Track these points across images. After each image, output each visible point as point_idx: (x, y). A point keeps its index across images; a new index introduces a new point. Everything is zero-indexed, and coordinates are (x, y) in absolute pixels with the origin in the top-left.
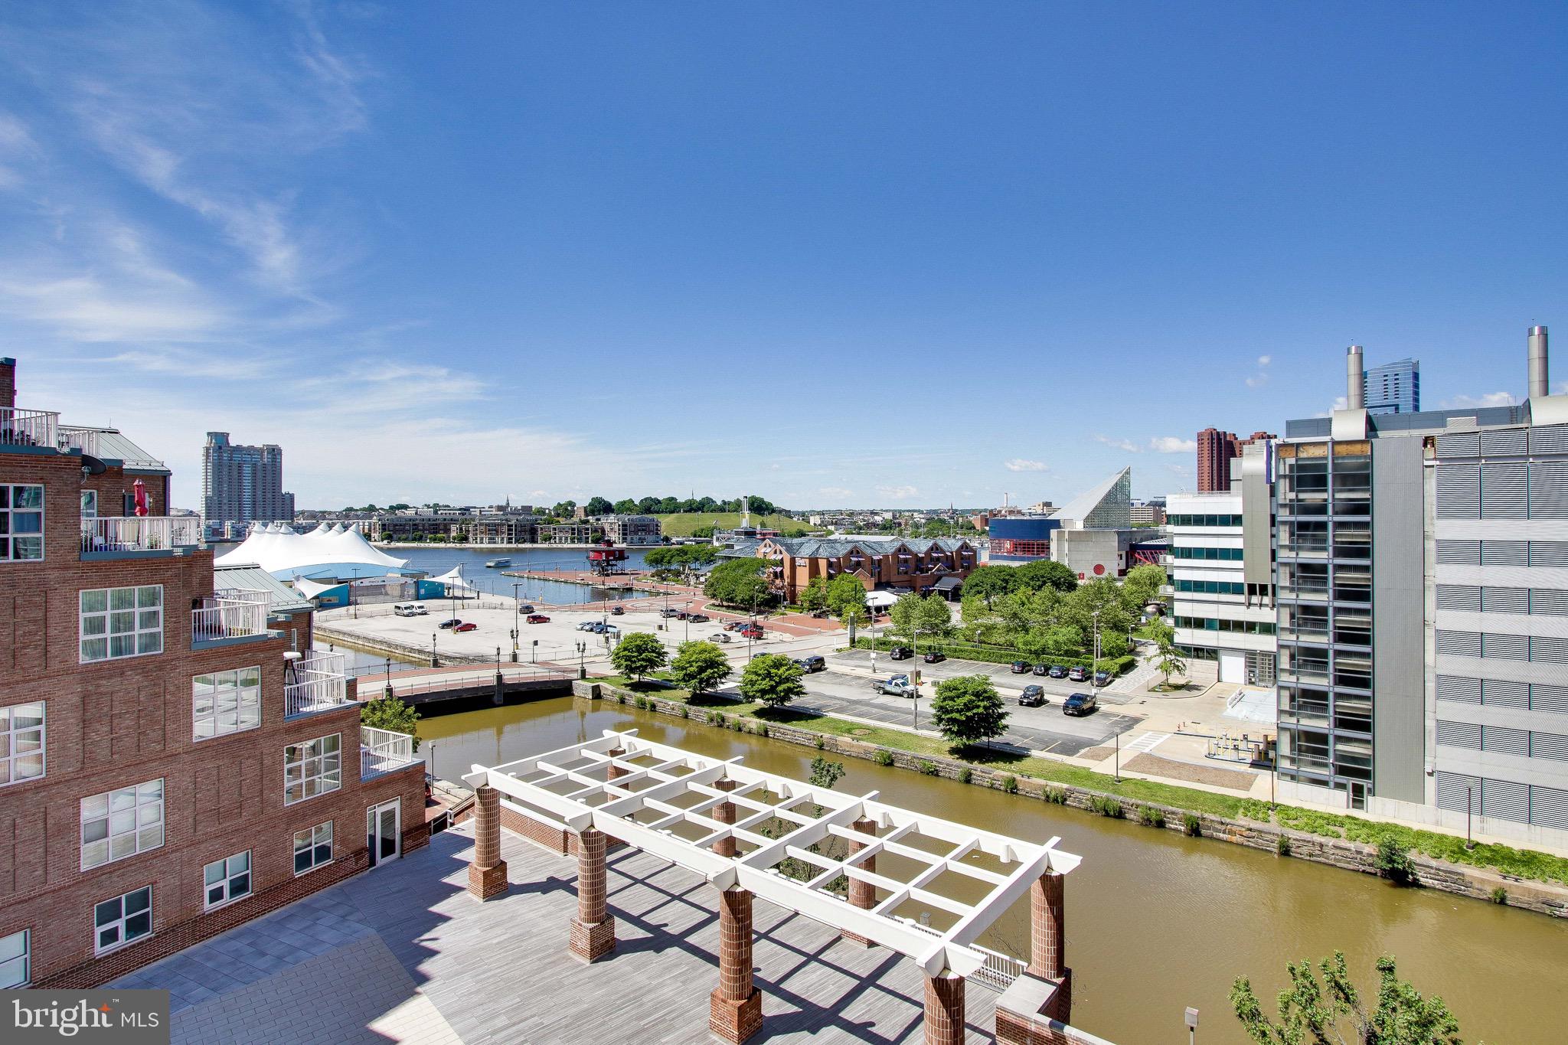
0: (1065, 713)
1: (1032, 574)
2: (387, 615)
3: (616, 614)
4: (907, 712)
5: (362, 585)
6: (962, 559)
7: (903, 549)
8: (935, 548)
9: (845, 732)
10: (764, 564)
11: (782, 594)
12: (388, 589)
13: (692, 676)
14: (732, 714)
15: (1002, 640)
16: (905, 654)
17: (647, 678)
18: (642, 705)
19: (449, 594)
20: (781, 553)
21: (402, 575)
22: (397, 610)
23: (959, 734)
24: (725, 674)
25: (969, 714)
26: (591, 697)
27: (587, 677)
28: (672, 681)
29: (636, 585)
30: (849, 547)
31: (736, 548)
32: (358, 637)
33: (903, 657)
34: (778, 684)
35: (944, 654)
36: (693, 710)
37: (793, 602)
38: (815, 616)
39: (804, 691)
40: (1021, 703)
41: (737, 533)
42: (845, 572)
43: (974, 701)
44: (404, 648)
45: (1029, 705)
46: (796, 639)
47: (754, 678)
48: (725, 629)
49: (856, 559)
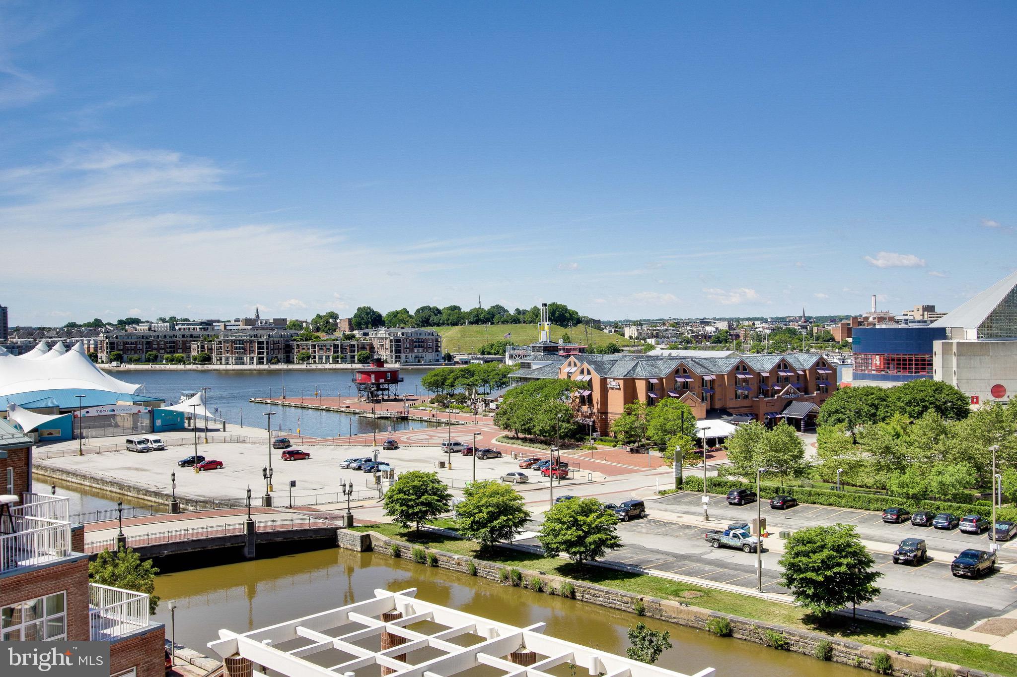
0: (955, 575)
1: (908, 398)
2: (117, 451)
3: (388, 449)
4: (749, 570)
5: (87, 415)
6: (818, 379)
7: (742, 367)
8: (783, 365)
9: (671, 594)
10: (568, 386)
11: (591, 424)
12: (119, 419)
13: (480, 525)
14: (531, 570)
15: (870, 481)
16: (746, 497)
17: (428, 527)
18: (421, 559)
19: (189, 425)
20: (589, 373)
21: (135, 403)
22: (129, 445)
23: (816, 598)
24: (522, 522)
25: (828, 573)
26: (359, 549)
27: (355, 524)
28: (457, 530)
29: (413, 413)
30: (674, 365)
31: (534, 367)
32: (84, 477)
33: (743, 502)
34: (587, 534)
35: (795, 497)
36: (483, 565)
37: (605, 433)
38: (632, 450)
39: (619, 543)
40: (896, 561)
41: (534, 349)
42: (670, 396)
43: (834, 558)
44: (138, 490)
45: (907, 563)
46: (608, 479)
47: (558, 526)
48: (522, 467)
49: (682, 380)
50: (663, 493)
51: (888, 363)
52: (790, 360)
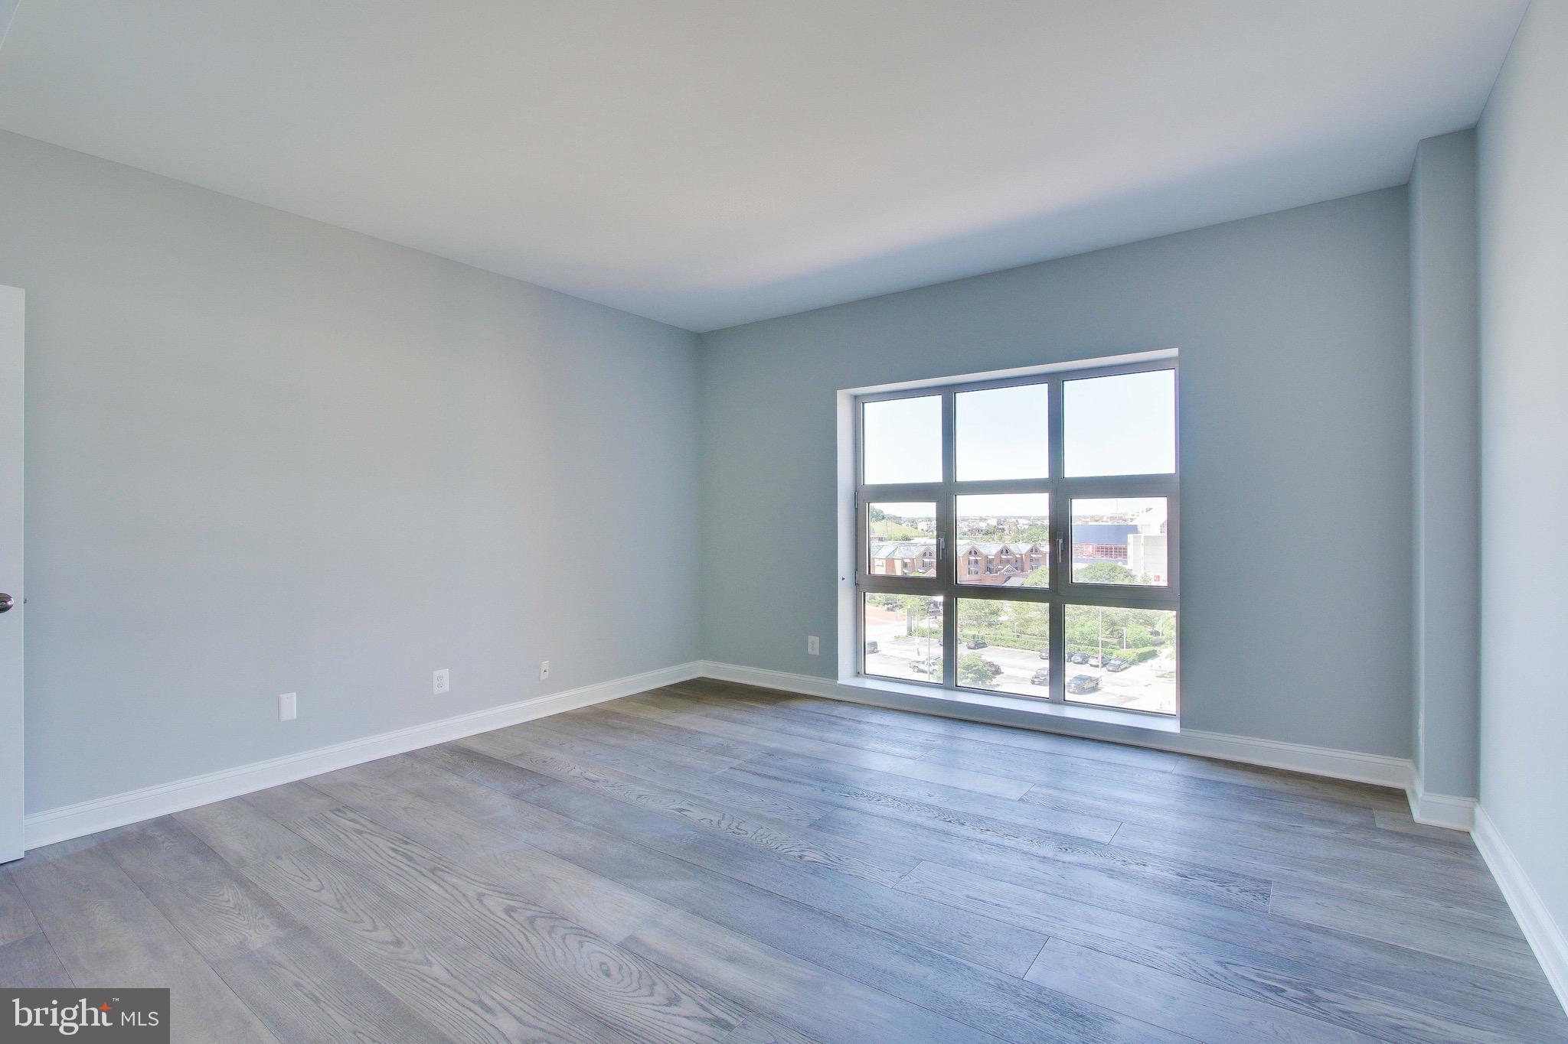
6: (1031, 560)
7: (974, 551)
8: (1005, 551)
30: (922, 549)
42: (918, 571)
49: (928, 560)
50: (897, 638)
51: (1098, 550)
52: (1012, 547)
